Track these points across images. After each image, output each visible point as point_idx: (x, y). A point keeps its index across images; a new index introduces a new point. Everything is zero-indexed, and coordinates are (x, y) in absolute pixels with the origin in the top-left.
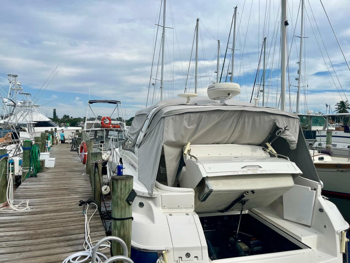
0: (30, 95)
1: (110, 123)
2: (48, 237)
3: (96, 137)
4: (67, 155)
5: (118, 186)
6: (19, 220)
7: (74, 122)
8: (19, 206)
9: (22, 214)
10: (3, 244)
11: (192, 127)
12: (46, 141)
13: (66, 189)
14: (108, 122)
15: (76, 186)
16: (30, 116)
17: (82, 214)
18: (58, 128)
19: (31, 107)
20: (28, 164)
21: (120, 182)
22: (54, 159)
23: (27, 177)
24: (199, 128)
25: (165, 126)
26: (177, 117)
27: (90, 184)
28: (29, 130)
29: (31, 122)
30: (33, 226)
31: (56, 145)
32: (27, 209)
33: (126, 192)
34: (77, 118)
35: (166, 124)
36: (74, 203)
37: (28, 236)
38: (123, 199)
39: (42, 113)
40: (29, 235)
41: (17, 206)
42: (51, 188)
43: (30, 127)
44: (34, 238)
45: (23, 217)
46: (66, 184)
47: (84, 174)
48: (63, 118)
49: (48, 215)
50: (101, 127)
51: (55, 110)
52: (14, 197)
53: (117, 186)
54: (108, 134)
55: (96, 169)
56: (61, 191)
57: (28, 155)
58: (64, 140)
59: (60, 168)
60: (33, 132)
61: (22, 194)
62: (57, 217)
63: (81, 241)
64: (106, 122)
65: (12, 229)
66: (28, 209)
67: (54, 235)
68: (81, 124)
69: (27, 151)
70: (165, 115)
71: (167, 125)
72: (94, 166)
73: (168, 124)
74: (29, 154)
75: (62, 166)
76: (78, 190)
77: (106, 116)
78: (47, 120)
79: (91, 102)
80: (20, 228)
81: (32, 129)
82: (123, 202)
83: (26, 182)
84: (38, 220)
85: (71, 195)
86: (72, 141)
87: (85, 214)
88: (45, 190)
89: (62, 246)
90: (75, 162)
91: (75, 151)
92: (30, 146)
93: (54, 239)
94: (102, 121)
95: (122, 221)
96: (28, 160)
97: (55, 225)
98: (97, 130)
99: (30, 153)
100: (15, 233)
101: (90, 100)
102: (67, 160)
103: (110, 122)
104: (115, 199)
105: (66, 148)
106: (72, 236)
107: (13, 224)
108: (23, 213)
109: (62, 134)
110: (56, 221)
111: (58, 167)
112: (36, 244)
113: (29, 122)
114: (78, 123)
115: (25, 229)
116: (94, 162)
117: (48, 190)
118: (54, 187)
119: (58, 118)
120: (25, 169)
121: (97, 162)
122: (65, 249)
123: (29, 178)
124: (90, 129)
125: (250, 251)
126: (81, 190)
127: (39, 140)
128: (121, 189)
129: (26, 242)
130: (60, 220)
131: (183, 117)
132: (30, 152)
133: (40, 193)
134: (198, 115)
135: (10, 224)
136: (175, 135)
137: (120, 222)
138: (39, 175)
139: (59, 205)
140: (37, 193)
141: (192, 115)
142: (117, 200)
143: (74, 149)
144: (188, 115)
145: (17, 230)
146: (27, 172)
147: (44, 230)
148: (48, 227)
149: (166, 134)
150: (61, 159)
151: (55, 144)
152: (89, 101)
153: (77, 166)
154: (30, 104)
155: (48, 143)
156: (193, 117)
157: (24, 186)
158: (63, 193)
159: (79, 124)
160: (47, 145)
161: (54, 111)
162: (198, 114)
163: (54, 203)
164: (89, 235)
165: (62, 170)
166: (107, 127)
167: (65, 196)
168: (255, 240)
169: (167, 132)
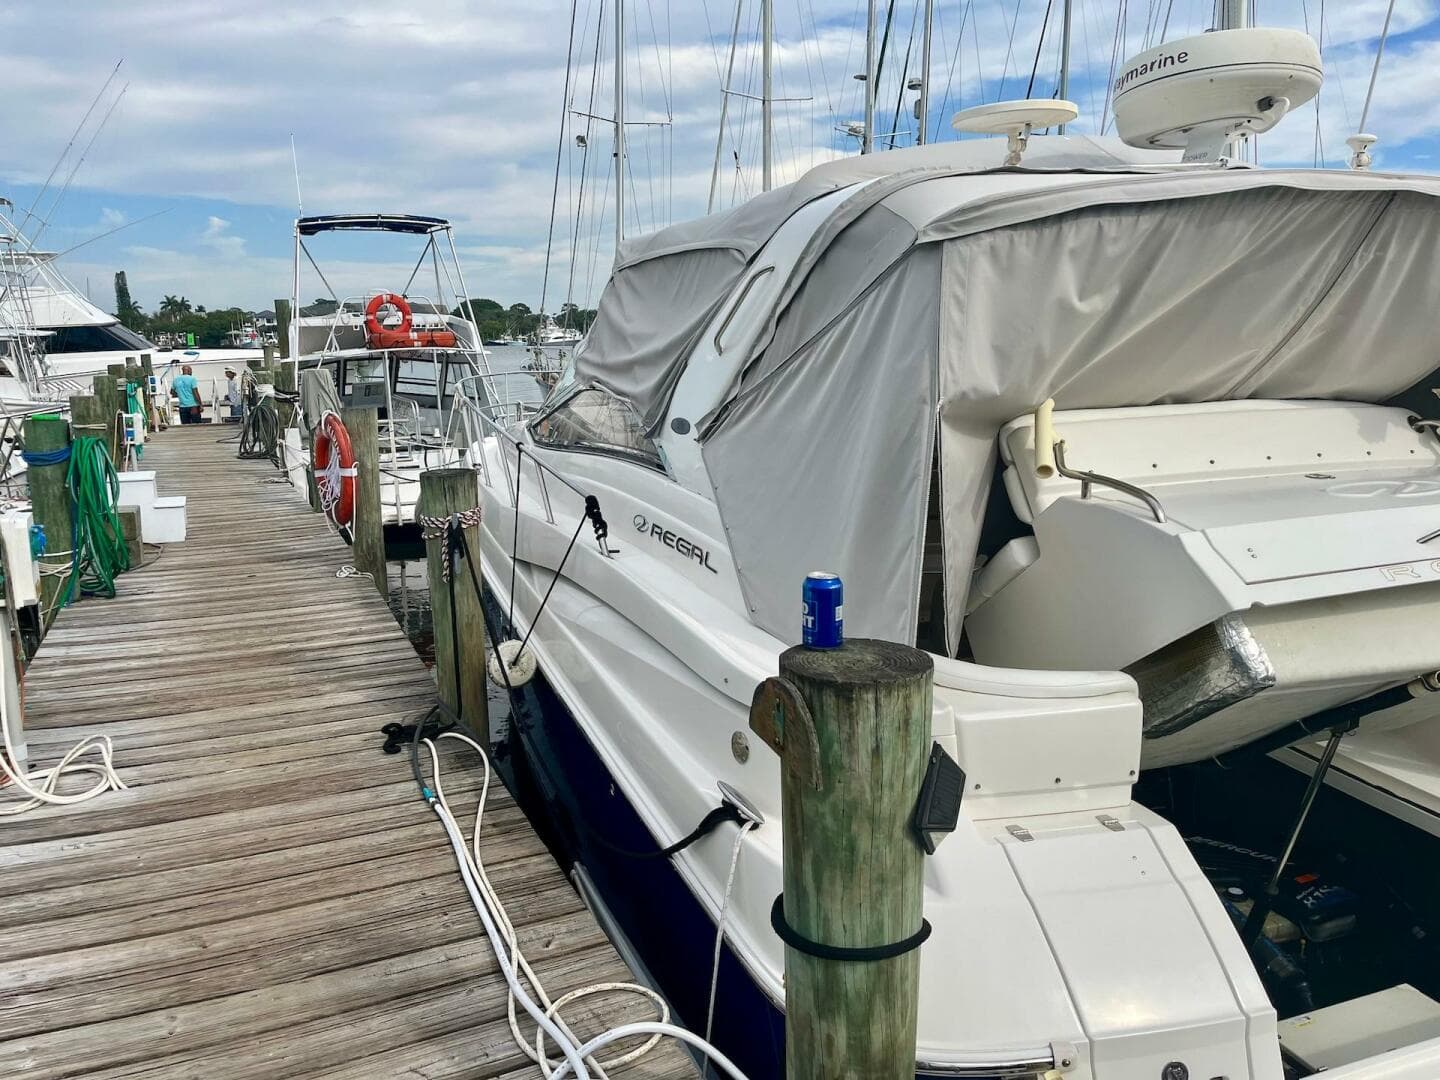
0: (9, 203)
1: (408, 324)
2: (282, 979)
3: (344, 390)
4: (229, 477)
5: (851, 736)
6: (81, 866)
7: (216, 331)
8: (62, 775)
9: (91, 824)
10: (21, 1055)
11: (1096, 305)
12: (125, 415)
13: (284, 659)
14: (395, 318)
15: (326, 636)
16: (19, 302)
17: (422, 807)
18: (158, 358)
19: (18, 261)
20: (62, 533)
21: (872, 707)
22: (181, 501)
23: (68, 599)
24: (1133, 310)
25: (947, 301)
26: (1021, 238)
27: (396, 623)
28: (21, 371)
29: (29, 333)
30: (171, 904)
31: (162, 433)
32: (110, 789)
33: (910, 771)
34: (223, 310)
35: (949, 286)
36: (355, 740)
37: (162, 982)
38: (892, 819)
39: (74, 291)
40: (163, 968)
41: (52, 773)
42: (202, 656)
43: (26, 351)
44: (202, 994)
45: (99, 844)
46: (275, 629)
47: (345, 572)
48: (162, 313)
49: (231, 818)
50: (371, 345)
51: (120, 276)
52: (26, 718)
53: (844, 736)
54: (397, 376)
55: (457, 556)
56: (260, 672)
57: (56, 489)
58: (199, 409)
59: (214, 542)
60: (40, 374)
61: (60, 696)
62: (291, 830)
63: (485, 996)
64: (386, 322)
65: (55, 933)
66: (115, 788)
67: (308, 957)
68: (247, 336)
69: (48, 468)
70: (945, 230)
71: (959, 291)
72: (446, 542)
73: (963, 285)
74: (60, 484)
75: (226, 535)
76: (350, 662)
77: (384, 292)
78: (100, 318)
79: (309, 228)
80: (95, 920)
81: (36, 362)
82: (890, 837)
83: (67, 628)
84: (190, 861)
85: (320, 687)
86: (232, 413)
87: (438, 807)
88: (176, 665)
89: (383, 1039)
90: (279, 508)
91: (260, 456)
92: (63, 447)
93: (321, 989)
94: (371, 317)
95: (884, 963)
96: (62, 516)
97: (294, 884)
98: (347, 360)
99: (65, 482)
100: (75, 964)
101: (303, 216)
102: (239, 501)
103: (407, 317)
104: (829, 821)
105: (212, 443)
106: (418, 961)
107: (54, 899)
108: (93, 815)
109: (187, 382)
110: (291, 861)
111: (203, 537)
112: (226, 1040)
113: (16, 333)
114: (233, 332)
115: (129, 929)
116: (443, 523)
117: (196, 668)
118: (221, 649)
119: (141, 311)
120: (50, 560)
121: (460, 523)
122: (414, 1065)
123: (76, 604)
124: (316, 356)
125: (1303, 941)
126: (363, 660)
127: (92, 413)
128: (877, 752)
129: (159, 1025)
130: (311, 850)
131: (1058, 240)
132: (65, 475)
133: (153, 686)
134: (1147, 222)
135: (34, 900)
136: (1002, 355)
137: (868, 973)
138: (123, 585)
139: (276, 754)
140: (140, 687)
141: (1110, 224)
142: (849, 830)
143: (256, 449)
144: (1088, 225)
145: (85, 939)
146: (63, 576)
147: (246, 927)
148: (261, 904)
149: (954, 351)
150: (210, 497)
151: (157, 430)
152: (301, 221)
153: (298, 533)
154: (14, 246)
155: (132, 426)
156: (1115, 240)
157: (62, 652)
158: (277, 679)
159: (236, 336)
160: (131, 434)
161: (117, 283)
162: (1147, 217)
163: (244, 740)
164: (516, 953)
165: (228, 553)
166: (397, 344)
167: (289, 697)
168: (1317, 885)
169: (960, 338)
